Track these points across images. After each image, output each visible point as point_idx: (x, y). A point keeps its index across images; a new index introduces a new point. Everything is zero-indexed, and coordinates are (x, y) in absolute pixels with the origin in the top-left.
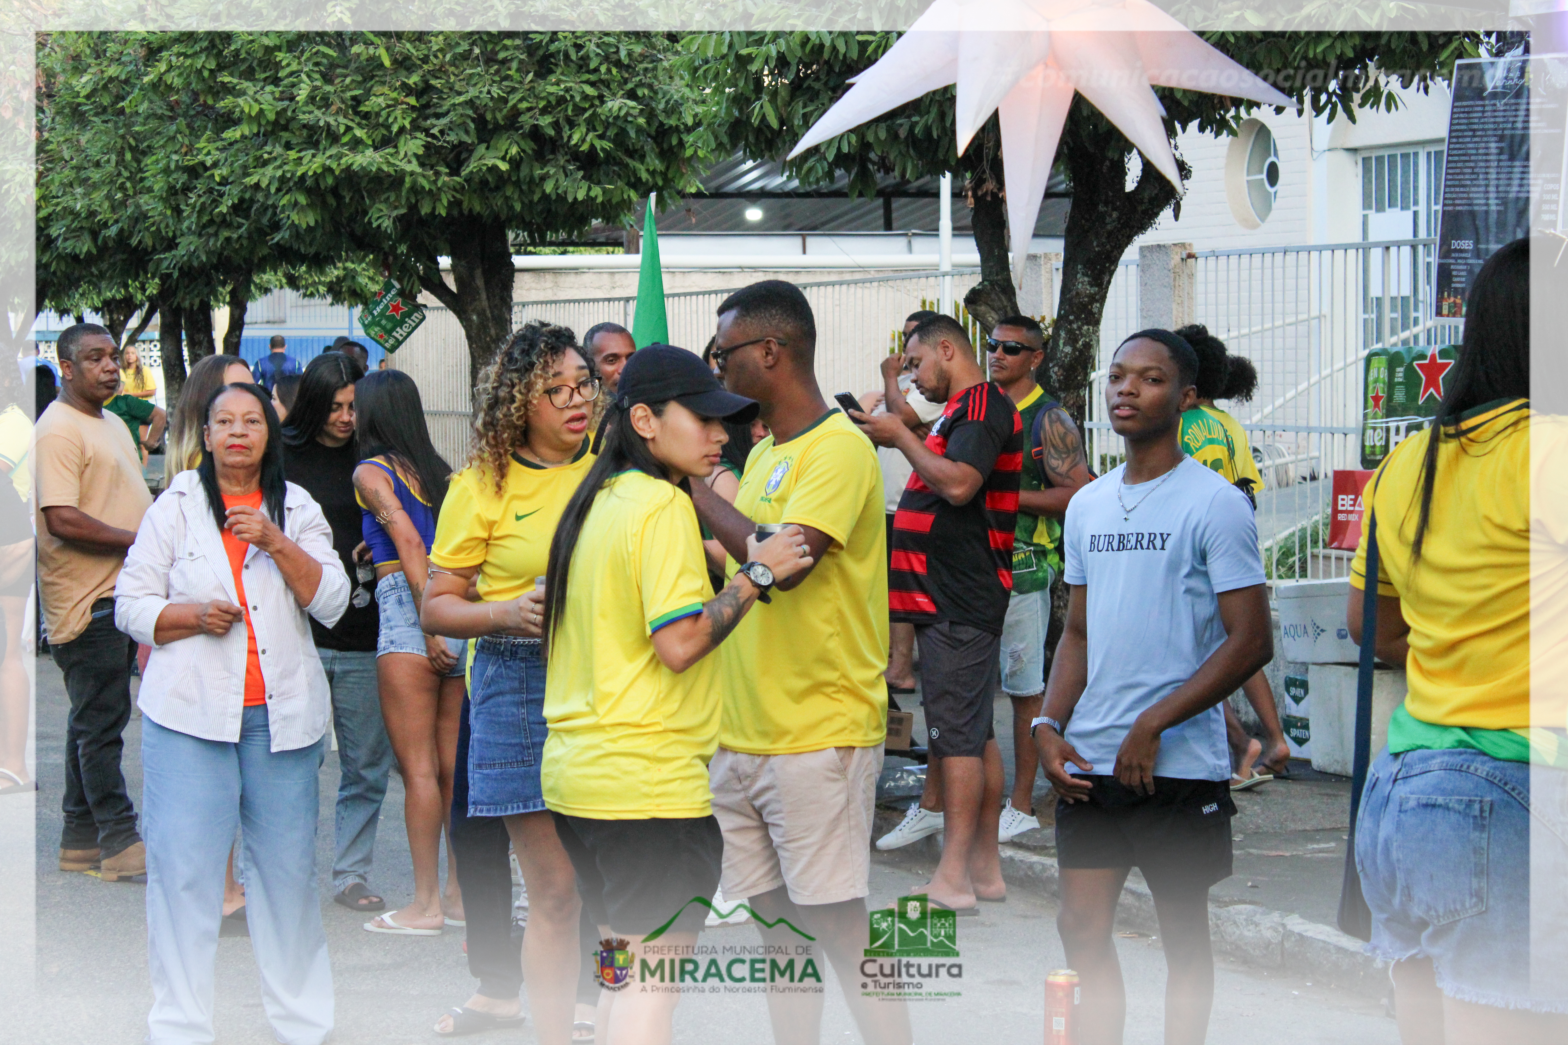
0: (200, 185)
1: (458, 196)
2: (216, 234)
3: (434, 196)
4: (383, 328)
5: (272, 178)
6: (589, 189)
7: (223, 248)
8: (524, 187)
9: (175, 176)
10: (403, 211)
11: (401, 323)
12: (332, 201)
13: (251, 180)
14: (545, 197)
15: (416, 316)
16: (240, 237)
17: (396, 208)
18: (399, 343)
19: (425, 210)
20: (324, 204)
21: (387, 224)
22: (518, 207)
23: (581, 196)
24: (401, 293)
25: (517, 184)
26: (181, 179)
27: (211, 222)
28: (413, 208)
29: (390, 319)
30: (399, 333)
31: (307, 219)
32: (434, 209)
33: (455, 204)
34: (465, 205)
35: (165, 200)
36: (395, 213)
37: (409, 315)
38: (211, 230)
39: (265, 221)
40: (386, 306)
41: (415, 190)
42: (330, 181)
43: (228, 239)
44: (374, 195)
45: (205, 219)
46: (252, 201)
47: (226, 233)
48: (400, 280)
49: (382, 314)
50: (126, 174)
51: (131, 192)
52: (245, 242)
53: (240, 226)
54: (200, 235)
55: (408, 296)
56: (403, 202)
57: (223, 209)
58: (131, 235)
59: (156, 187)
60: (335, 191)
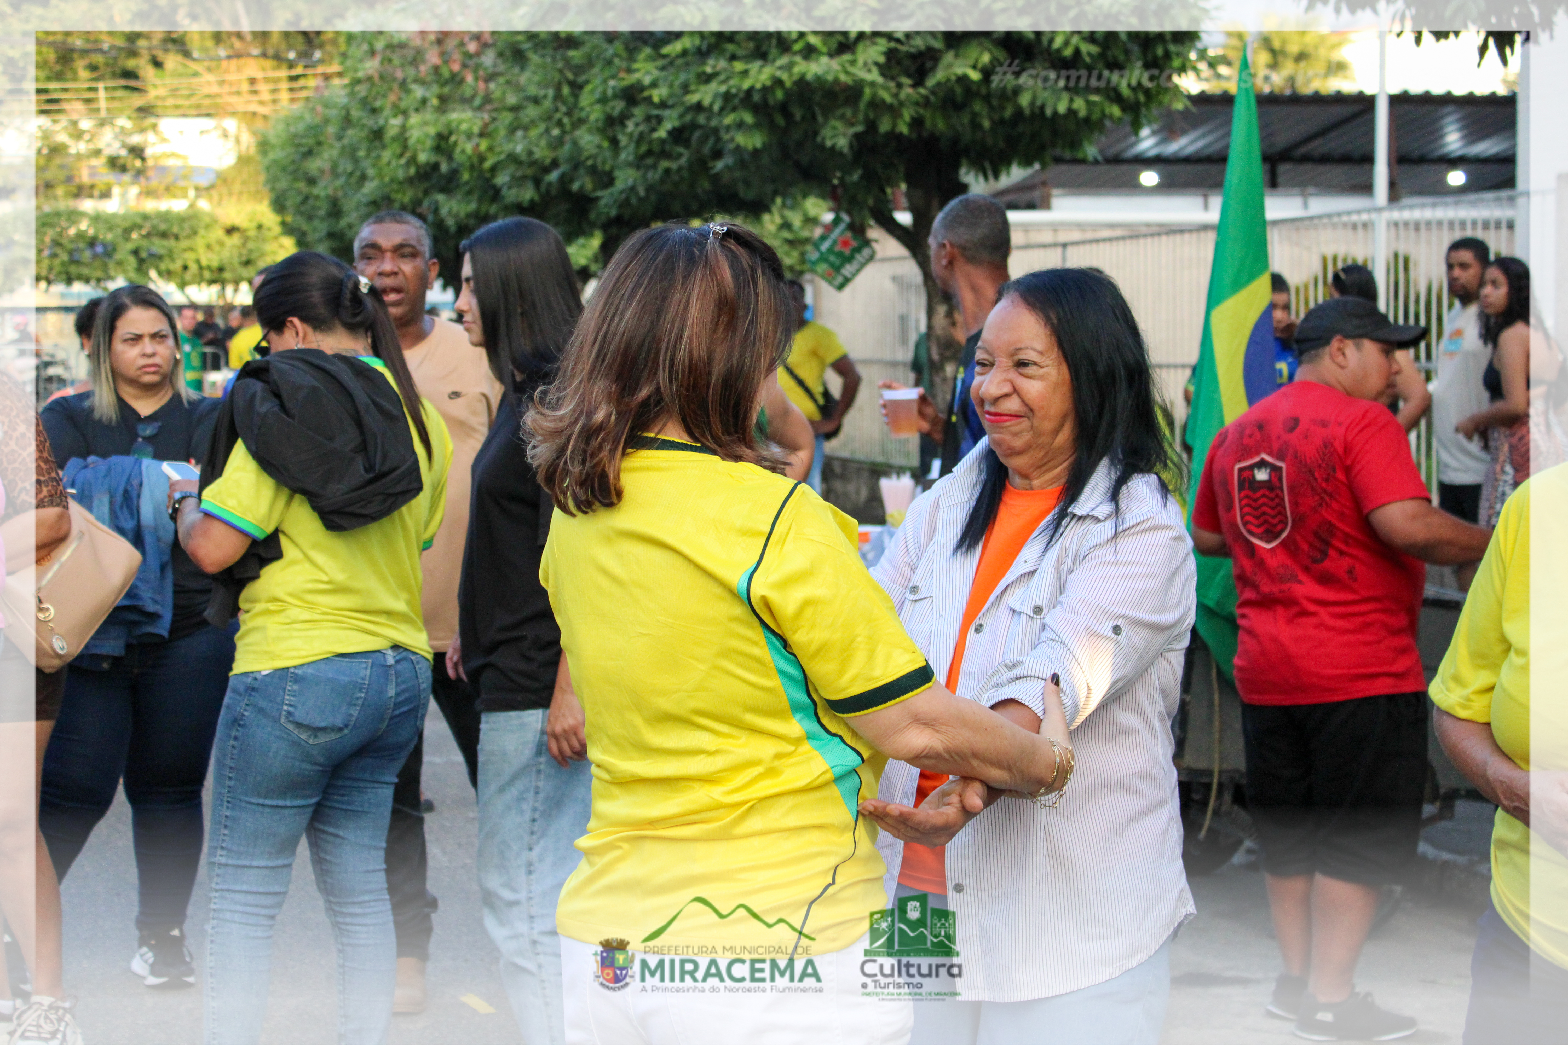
0: (639, 112)
1: (921, 111)
2: (654, 166)
3: (894, 111)
4: (832, 265)
5: (716, 95)
6: (1071, 100)
7: (662, 181)
8: (995, 102)
9: (612, 104)
10: (859, 128)
11: (849, 259)
12: (780, 120)
13: (693, 98)
14: (1019, 112)
15: (866, 252)
16: (680, 169)
17: (852, 125)
18: (847, 281)
19: (884, 126)
20: (772, 126)
21: (842, 143)
22: (986, 124)
23: (1062, 108)
24: (851, 227)
25: (987, 99)
26: (619, 106)
27: (650, 153)
28: (871, 126)
29: (839, 255)
30: (847, 270)
31: (752, 141)
32: (894, 125)
33: (917, 123)
34: (928, 124)
35: (602, 131)
36: (852, 131)
37: (858, 250)
38: (649, 161)
39: (706, 150)
40: (835, 242)
41: (876, 104)
42: (779, 95)
43: (667, 171)
44: (827, 113)
45: (644, 148)
46: (694, 126)
47: (664, 164)
48: (849, 213)
49: (830, 250)
50: (563, 109)
51: (568, 127)
52: (685, 174)
53: (680, 155)
54: (638, 168)
55: (858, 230)
56: (861, 117)
57: (662, 133)
58: (572, 180)
59: (593, 117)
60: (784, 108)
